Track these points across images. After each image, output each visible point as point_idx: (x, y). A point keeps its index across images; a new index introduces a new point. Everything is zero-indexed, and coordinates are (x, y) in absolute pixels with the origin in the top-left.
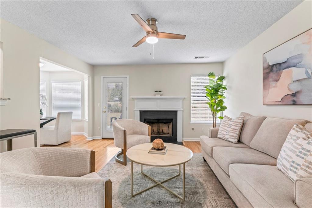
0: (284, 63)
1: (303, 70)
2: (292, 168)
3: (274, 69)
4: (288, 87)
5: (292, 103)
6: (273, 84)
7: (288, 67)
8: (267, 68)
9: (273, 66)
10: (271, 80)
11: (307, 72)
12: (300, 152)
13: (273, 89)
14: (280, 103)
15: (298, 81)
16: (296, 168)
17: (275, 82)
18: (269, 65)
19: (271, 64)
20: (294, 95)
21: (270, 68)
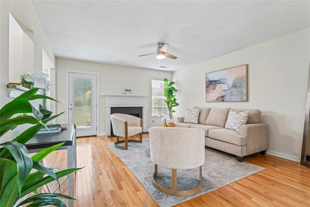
0: (218, 81)
1: (227, 86)
2: (234, 125)
3: (213, 83)
4: (220, 93)
5: (222, 101)
6: (212, 91)
7: (220, 83)
8: (209, 82)
9: (212, 81)
10: (211, 88)
11: (228, 87)
12: (237, 119)
13: (211, 93)
14: (216, 101)
15: (224, 90)
16: (236, 124)
18: (210, 80)
20: (223, 97)
21: (210, 82)
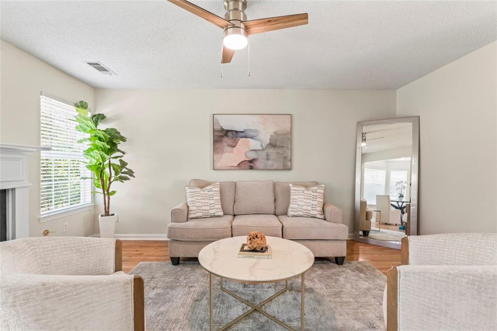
0: (241, 132)
1: (259, 143)
3: (230, 134)
4: (245, 154)
5: (249, 168)
6: (229, 149)
7: (246, 137)
8: (220, 131)
9: (228, 131)
10: (225, 144)
11: (262, 145)
13: (228, 154)
14: (237, 168)
15: (255, 150)
17: (231, 148)
18: (223, 129)
19: (225, 128)
20: (251, 161)
21: (225, 132)
